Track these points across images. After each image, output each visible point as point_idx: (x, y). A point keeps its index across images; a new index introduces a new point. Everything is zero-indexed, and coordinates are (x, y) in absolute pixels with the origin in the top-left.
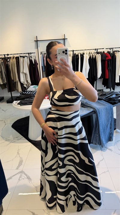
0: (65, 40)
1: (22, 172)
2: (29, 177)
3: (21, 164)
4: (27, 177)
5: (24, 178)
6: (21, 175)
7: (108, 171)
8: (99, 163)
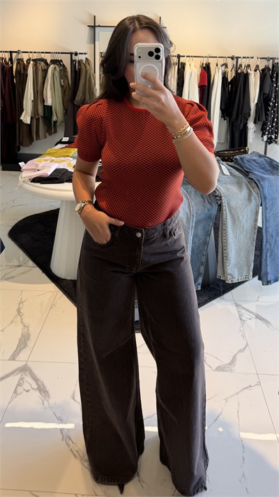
2: (43, 385)
3: (26, 345)
6: (22, 379)
7: (259, 383)
8: (234, 358)
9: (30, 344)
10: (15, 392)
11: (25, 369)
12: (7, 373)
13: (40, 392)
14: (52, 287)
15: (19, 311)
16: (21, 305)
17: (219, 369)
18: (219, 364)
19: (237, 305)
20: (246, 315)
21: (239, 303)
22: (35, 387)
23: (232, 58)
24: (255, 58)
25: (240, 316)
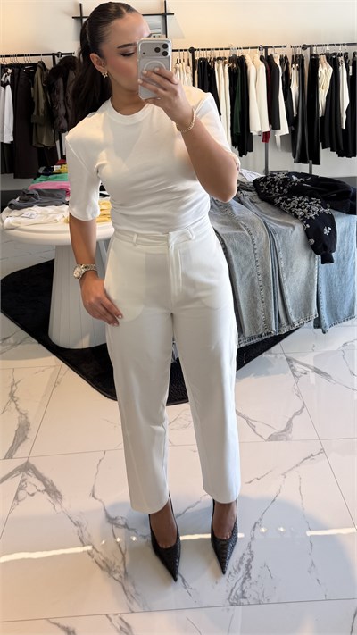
1: (27, 468)
2: (53, 485)
3: (25, 438)
4: (45, 484)
5: (34, 490)
6: (24, 480)
7: (323, 451)
8: (289, 424)
9: (31, 435)
10: (16, 498)
12: (5, 474)
15: (12, 396)
16: (14, 388)
18: (273, 431)
20: (300, 370)
25: (293, 371)
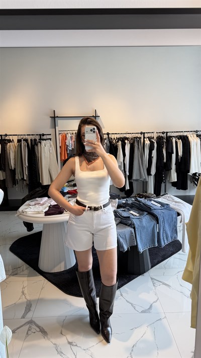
0: (97, 118)
2: (43, 329)
3: (30, 310)
4: (39, 329)
5: (34, 331)
6: (30, 327)
7: (165, 317)
8: (151, 306)
9: (32, 309)
10: (27, 333)
11: (31, 322)
12: (21, 324)
13: (42, 333)
14: (41, 278)
15: (23, 293)
16: (24, 289)
17: (143, 312)
18: (143, 309)
19: (152, 279)
20: (157, 283)
21: (153, 277)
22: (39, 330)
23: (141, 133)
24: (155, 132)
25: (153, 284)
